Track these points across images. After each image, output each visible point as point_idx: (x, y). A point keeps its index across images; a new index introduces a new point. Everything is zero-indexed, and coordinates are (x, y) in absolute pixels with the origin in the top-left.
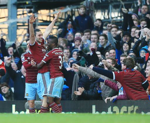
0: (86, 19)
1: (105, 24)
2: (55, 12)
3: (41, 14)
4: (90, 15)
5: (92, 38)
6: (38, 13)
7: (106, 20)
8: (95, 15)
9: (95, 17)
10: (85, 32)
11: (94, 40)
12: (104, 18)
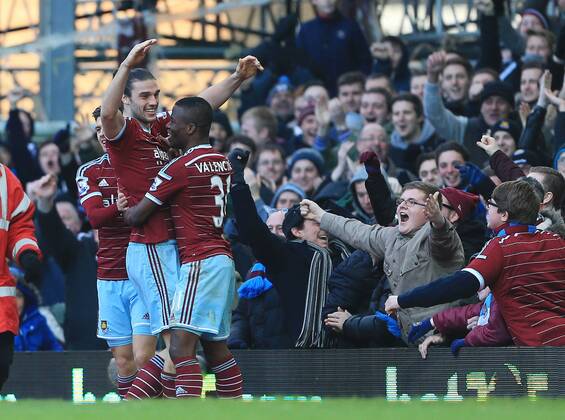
0: (341, 34)
1: (417, 50)
2: (221, 6)
3: (167, 12)
4: (359, 14)
5: (366, 105)
6: (155, 11)
7: (422, 36)
8: (379, 17)
9: (380, 25)
10: (343, 83)
11: (371, 113)
12: (415, 26)
